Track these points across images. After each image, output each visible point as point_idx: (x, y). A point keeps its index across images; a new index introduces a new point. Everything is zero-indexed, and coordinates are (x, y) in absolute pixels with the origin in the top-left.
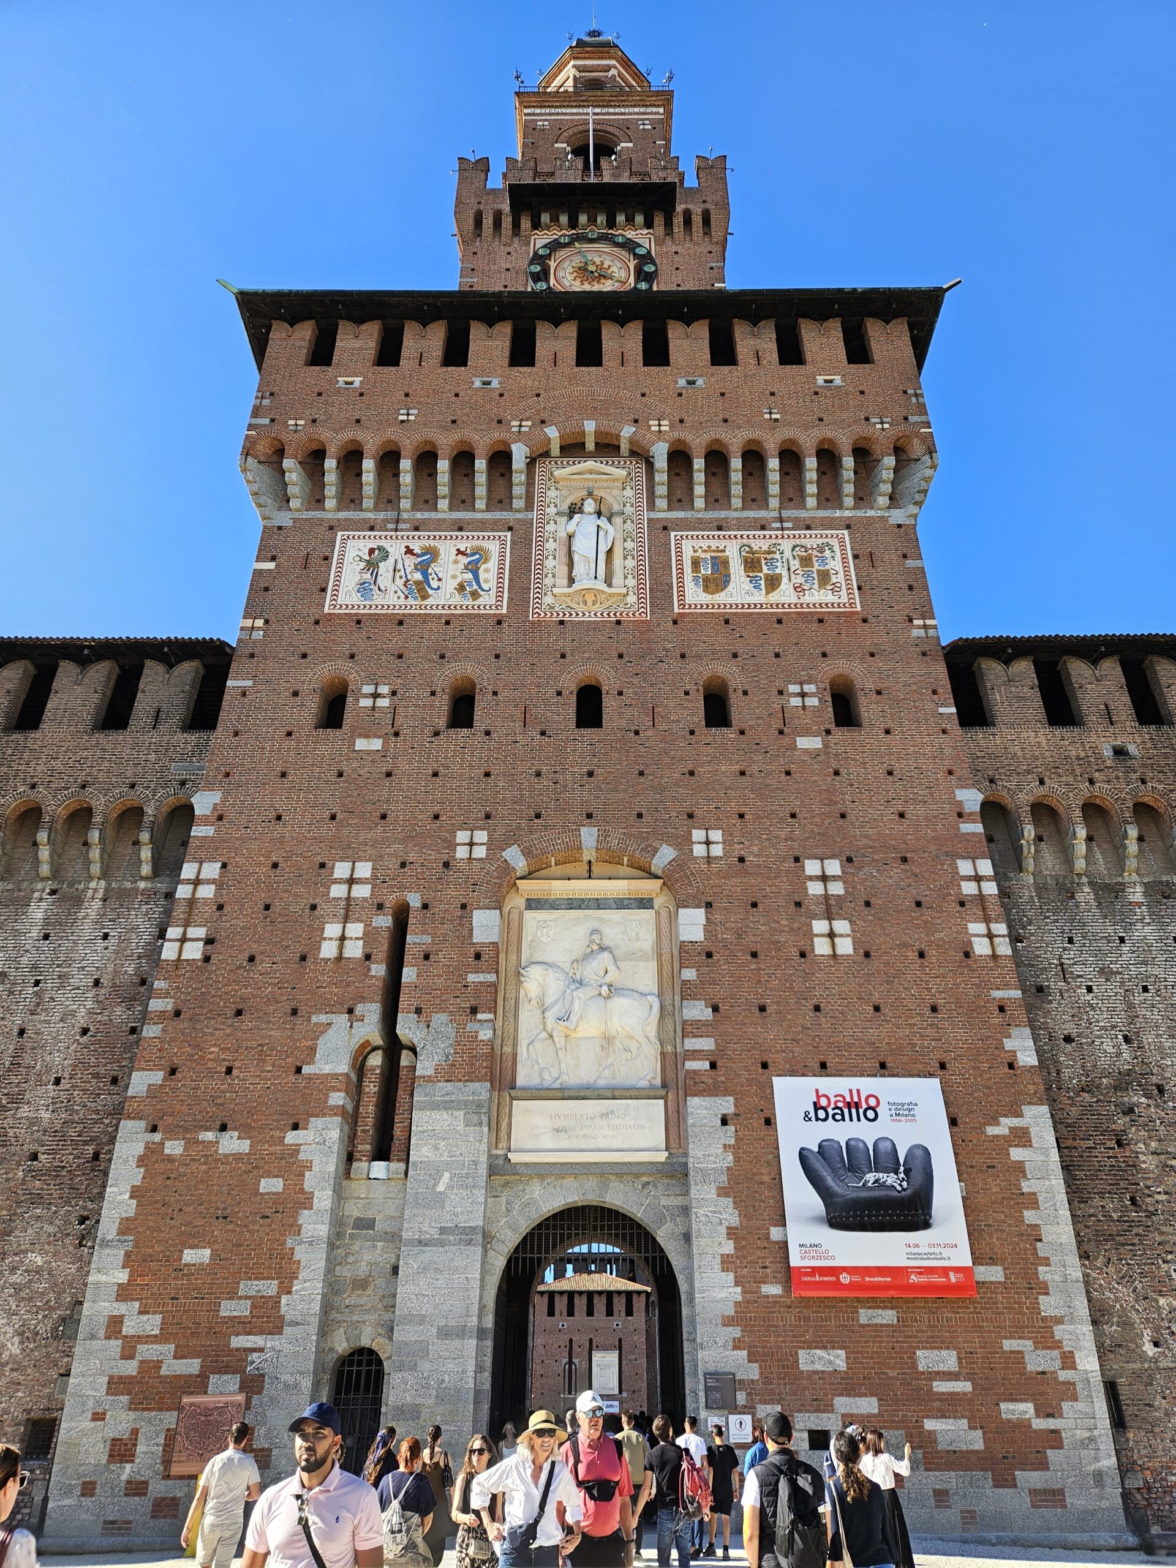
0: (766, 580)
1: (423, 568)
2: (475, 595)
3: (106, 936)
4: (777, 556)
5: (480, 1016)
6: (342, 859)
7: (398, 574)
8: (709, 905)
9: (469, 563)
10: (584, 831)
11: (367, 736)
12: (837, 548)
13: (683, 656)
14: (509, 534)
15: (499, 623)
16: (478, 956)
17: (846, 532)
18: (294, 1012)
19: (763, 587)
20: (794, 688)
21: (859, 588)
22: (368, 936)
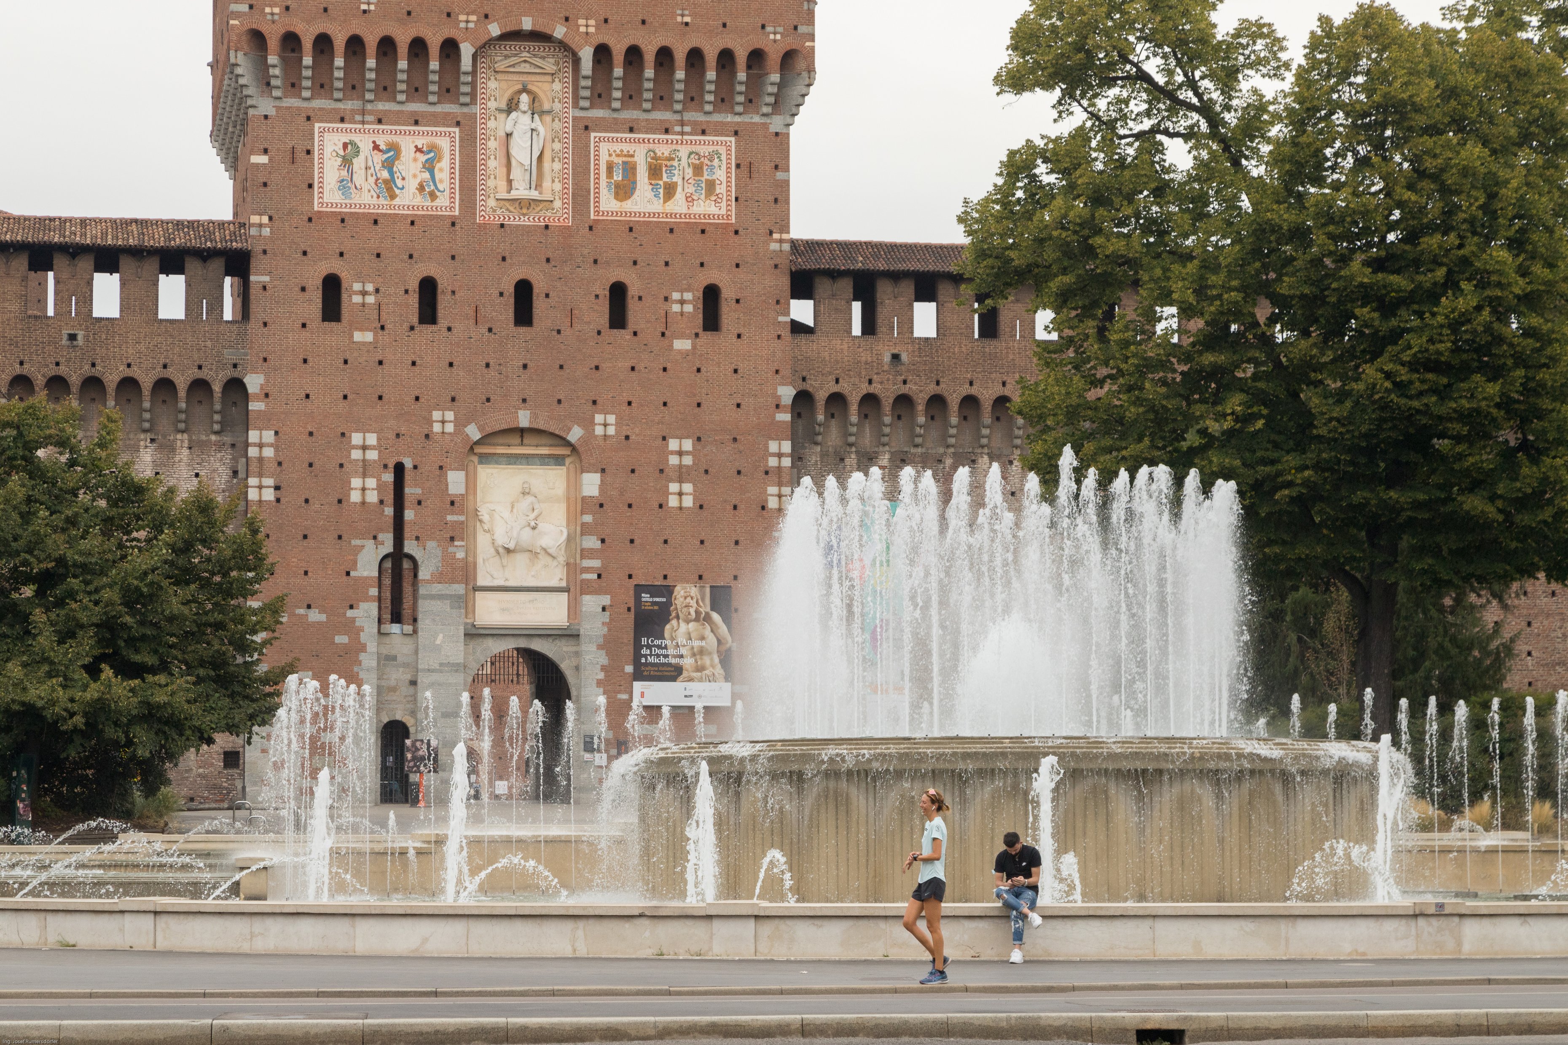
0: (665, 188)
1: (389, 165)
2: (433, 196)
3: (197, 475)
4: (675, 163)
5: (456, 543)
6: (357, 431)
7: (369, 172)
8: (603, 471)
9: (427, 161)
10: (521, 413)
11: (361, 330)
12: (724, 157)
13: (595, 262)
14: (457, 130)
15: (453, 224)
16: (452, 503)
17: (733, 139)
18: (340, 537)
19: (661, 196)
20: (676, 296)
21: (737, 199)
22: (380, 488)
